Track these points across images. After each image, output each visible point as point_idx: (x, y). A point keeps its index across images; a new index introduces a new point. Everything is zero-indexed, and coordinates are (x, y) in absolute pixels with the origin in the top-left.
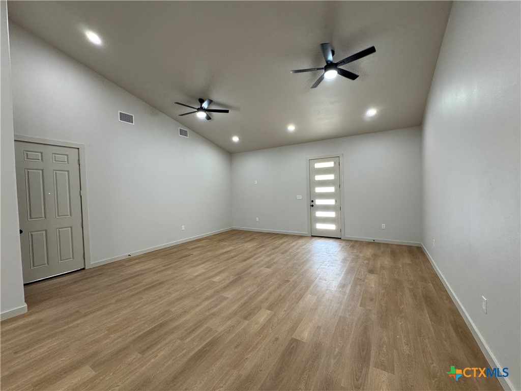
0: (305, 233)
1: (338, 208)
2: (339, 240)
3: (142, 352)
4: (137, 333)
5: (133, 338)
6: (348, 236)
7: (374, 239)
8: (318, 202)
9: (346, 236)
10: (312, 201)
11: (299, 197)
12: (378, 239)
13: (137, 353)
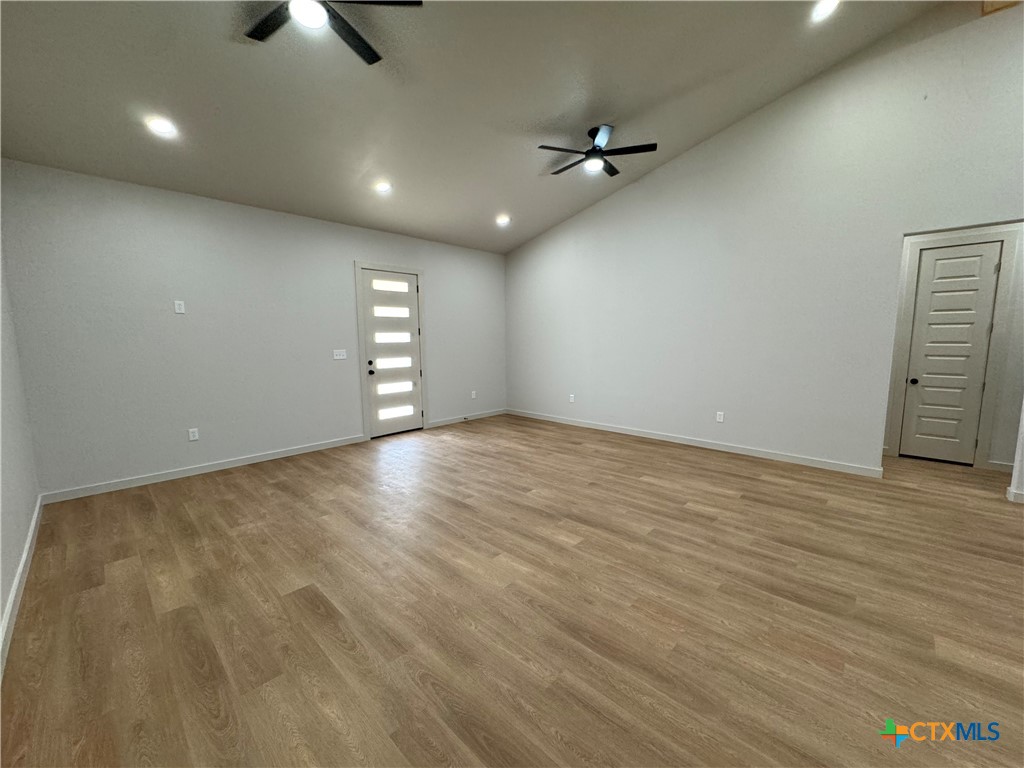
0: (358, 436)
1: (417, 374)
2: (419, 433)
3: (850, 598)
4: (815, 616)
5: (831, 618)
6: (433, 419)
7: (465, 416)
8: (381, 364)
9: (431, 422)
10: (370, 363)
11: (340, 354)
12: (472, 414)
13: (857, 603)
